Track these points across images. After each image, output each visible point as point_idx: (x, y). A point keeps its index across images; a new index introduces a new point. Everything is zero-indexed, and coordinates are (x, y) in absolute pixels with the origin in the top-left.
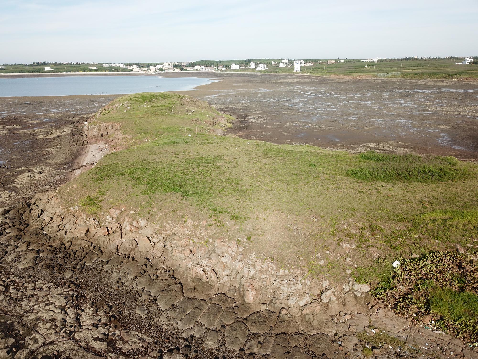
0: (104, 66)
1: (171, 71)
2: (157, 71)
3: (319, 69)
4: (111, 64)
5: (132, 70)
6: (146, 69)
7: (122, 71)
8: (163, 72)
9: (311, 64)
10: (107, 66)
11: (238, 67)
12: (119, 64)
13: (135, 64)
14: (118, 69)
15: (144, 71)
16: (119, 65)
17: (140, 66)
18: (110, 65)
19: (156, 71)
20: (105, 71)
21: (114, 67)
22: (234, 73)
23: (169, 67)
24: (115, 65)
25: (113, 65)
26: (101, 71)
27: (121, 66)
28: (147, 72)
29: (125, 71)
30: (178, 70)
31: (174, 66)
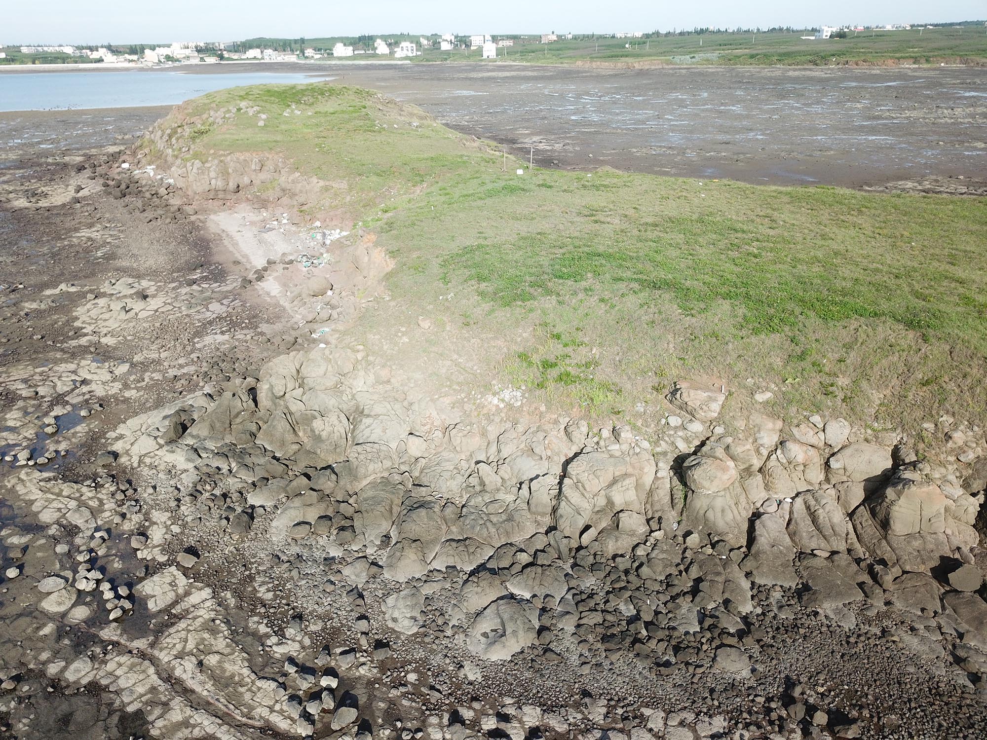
0: (24, 50)
1: (195, 61)
2: (163, 60)
3: (533, 52)
4: (39, 46)
5: (100, 60)
6: (135, 57)
7: (76, 62)
8: (177, 64)
9: (509, 43)
10: (32, 50)
11: (349, 51)
12: (61, 46)
13: (102, 47)
14: (63, 58)
15: (130, 61)
16: (62, 48)
17: (114, 50)
18: (40, 49)
19: (160, 61)
20: (34, 63)
21: (51, 53)
22: (350, 62)
23: (187, 52)
24: (51, 50)
25: (46, 49)
26: (22, 62)
27: (69, 50)
28: (139, 65)
29: (83, 62)
30: (211, 60)
31: (199, 50)
